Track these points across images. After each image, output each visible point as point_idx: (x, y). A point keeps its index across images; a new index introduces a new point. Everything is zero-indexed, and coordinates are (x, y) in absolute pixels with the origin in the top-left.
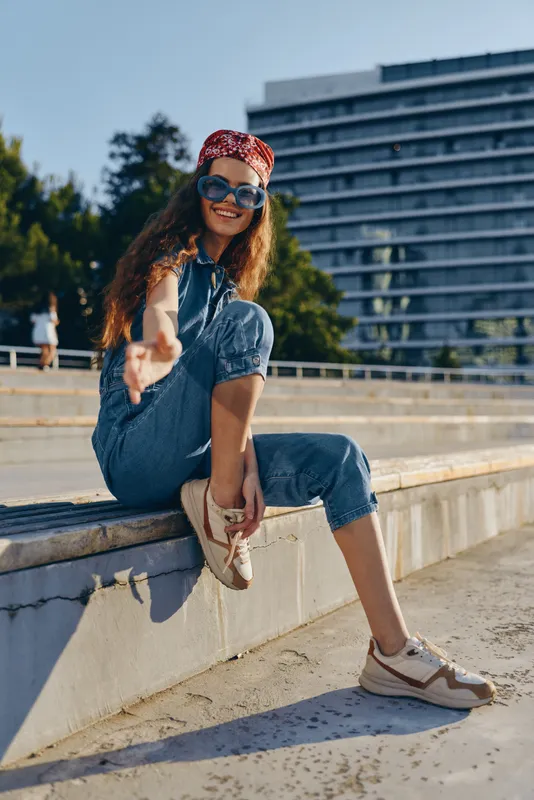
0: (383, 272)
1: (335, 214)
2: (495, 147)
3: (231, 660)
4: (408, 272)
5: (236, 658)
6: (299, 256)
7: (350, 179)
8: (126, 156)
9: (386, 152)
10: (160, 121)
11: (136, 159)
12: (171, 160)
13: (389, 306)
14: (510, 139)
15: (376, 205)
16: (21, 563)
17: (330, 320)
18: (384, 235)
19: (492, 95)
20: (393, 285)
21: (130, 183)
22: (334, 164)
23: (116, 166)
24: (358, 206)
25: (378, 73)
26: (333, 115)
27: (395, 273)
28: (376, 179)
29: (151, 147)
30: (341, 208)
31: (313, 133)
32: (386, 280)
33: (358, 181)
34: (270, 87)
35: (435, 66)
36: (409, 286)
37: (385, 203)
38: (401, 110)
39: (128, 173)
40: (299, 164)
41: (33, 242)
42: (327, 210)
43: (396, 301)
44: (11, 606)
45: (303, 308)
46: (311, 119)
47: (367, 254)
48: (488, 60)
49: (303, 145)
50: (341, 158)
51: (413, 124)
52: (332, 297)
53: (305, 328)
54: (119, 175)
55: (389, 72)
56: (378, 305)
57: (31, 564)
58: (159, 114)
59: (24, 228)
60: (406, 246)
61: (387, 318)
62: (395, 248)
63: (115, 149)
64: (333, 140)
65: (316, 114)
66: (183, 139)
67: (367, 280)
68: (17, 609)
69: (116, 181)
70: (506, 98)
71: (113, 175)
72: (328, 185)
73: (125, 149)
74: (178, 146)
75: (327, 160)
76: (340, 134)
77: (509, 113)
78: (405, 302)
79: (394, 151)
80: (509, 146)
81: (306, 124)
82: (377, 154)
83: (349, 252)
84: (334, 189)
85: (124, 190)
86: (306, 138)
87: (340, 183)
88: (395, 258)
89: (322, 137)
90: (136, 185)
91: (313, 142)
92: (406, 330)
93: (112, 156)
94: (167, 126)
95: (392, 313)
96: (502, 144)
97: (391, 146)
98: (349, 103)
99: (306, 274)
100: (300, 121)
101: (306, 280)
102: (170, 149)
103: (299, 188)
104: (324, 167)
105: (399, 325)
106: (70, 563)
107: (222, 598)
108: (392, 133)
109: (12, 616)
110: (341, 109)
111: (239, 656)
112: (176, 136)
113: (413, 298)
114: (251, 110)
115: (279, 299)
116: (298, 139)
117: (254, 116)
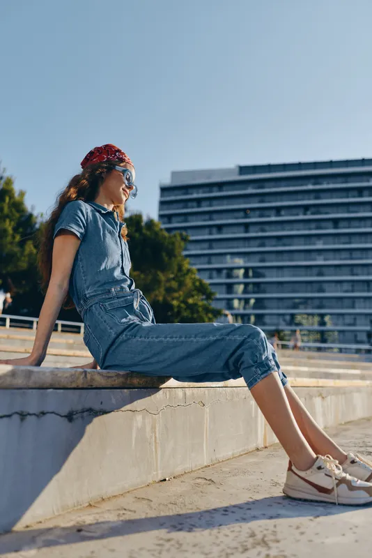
0: (239, 283)
1: (210, 248)
2: (305, 214)
3: (161, 481)
4: (255, 284)
5: (165, 480)
6: (189, 271)
7: (220, 228)
9: (242, 214)
13: (243, 302)
14: (313, 210)
15: (235, 243)
16: (31, 384)
17: (207, 310)
18: (239, 262)
19: (302, 185)
20: (245, 291)
22: (211, 219)
24: (225, 244)
25: (237, 170)
26: (211, 191)
27: (246, 284)
28: (235, 229)
30: (214, 244)
31: (199, 201)
32: (241, 287)
33: (225, 230)
34: (174, 174)
35: (269, 168)
36: (254, 292)
37: (241, 243)
38: (250, 191)
40: (190, 218)
42: (206, 245)
43: (247, 301)
44: (22, 412)
45: (191, 301)
46: (198, 193)
47: (230, 272)
48: (300, 166)
49: (193, 207)
50: (215, 216)
51: (257, 199)
52: (209, 296)
53: (192, 313)
55: (243, 170)
56: (236, 303)
57: (37, 386)
59: (22, 244)
60: (253, 268)
61: (242, 311)
62: (247, 269)
64: (210, 206)
65: (201, 191)
67: (230, 288)
68: (26, 415)
70: (310, 187)
72: (207, 231)
75: (207, 217)
76: (215, 202)
77: (312, 195)
78: (252, 301)
79: (246, 213)
80: (313, 214)
81: (195, 196)
82: (236, 214)
83: (219, 270)
84: (210, 234)
86: (195, 204)
87: (214, 230)
88: (246, 275)
89: (204, 203)
91: (199, 206)
92: (253, 319)
95: (244, 308)
96: (309, 212)
97: (244, 210)
98: (220, 185)
99: (194, 281)
100: (192, 194)
101: (194, 283)
103: (190, 232)
104: (205, 220)
105: (248, 316)
106: (62, 391)
107: (157, 435)
108: (245, 203)
109: (22, 420)
110: (215, 189)
111: (167, 479)
113: (257, 300)
114: (163, 186)
115: (176, 295)
116: (190, 204)
117: (164, 190)
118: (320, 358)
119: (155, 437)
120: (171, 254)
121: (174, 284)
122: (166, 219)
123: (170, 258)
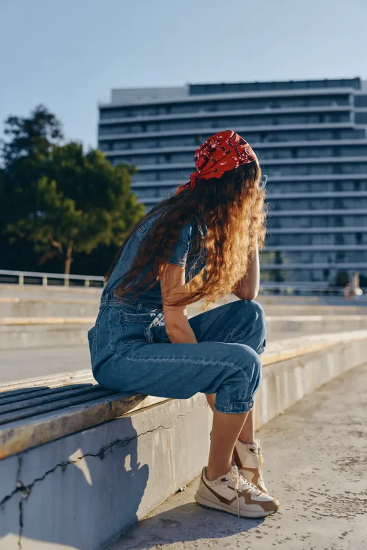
1: (158, 179)
2: (262, 141)
3: (177, 492)
5: (180, 491)
6: (138, 208)
7: (168, 156)
8: (17, 133)
9: (193, 140)
10: (41, 110)
11: (23, 135)
12: (49, 138)
14: (271, 136)
16: (67, 432)
19: (259, 108)
21: (19, 151)
22: (158, 146)
23: (9, 139)
24: (174, 175)
25: (187, 89)
26: (157, 114)
28: (185, 158)
29: (35, 128)
30: (163, 175)
31: (144, 125)
33: (174, 158)
34: (115, 92)
35: (224, 87)
38: (202, 113)
39: (17, 144)
40: (134, 144)
42: (153, 176)
44: (63, 463)
46: (143, 115)
48: (257, 86)
49: (136, 132)
50: (163, 143)
51: (210, 123)
54: (11, 145)
55: (194, 89)
57: (72, 431)
58: (41, 106)
63: (9, 127)
64: (157, 130)
65: (146, 112)
66: (58, 123)
68: (66, 465)
69: (9, 149)
70: (268, 110)
71: (6, 145)
72: (153, 159)
73: (16, 128)
74: (54, 128)
75: (153, 143)
76: (162, 127)
77: (270, 120)
79: (197, 140)
80: (271, 141)
81: (139, 118)
82: (186, 141)
84: (158, 163)
85: (14, 156)
86: (139, 128)
87: (162, 159)
89: (150, 128)
90: (24, 153)
91: (144, 130)
93: (6, 132)
94: (46, 114)
96: (266, 139)
97: (196, 136)
98: (169, 107)
100: (136, 116)
102: (48, 129)
103: (134, 161)
104: (151, 147)
106: (93, 430)
107: (172, 449)
108: (196, 128)
109: (64, 470)
110: (162, 110)
111: (182, 489)
112: (53, 121)
114: (102, 107)
116: (134, 128)
117: (104, 111)
118: (280, 303)
119: (171, 451)
120: (118, 191)
122: (106, 146)
123: (117, 197)
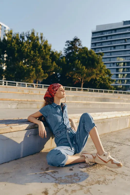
0: (121, 68)
1: (111, 55)
4: (127, 68)
6: (103, 67)
7: (114, 47)
8: (69, 45)
9: (124, 41)
10: (76, 38)
11: (70, 46)
12: (78, 46)
13: (122, 76)
15: (120, 53)
17: (109, 80)
18: (122, 60)
20: (123, 71)
21: (69, 50)
22: (111, 44)
23: (66, 47)
24: (116, 53)
26: (112, 33)
27: (124, 68)
28: (121, 47)
29: (74, 43)
31: (107, 37)
32: (122, 69)
33: (117, 48)
34: (97, 26)
36: (127, 71)
37: (123, 53)
38: (128, 31)
39: (69, 48)
40: (103, 44)
41: (54, 65)
42: (109, 54)
43: (124, 75)
46: (106, 34)
47: (118, 64)
49: (104, 39)
50: (113, 43)
52: (110, 75)
53: (104, 82)
54: (67, 49)
55: (125, 23)
56: (119, 75)
58: (76, 37)
59: (52, 63)
60: (127, 62)
61: (122, 79)
62: (124, 63)
63: (66, 44)
64: (111, 38)
65: (108, 33)
66: (80, 41)
67: (117, 70)
69: (66, 50)
71: (65, 49)
72: (110, 48)
73: (68, 44)
74: (79, 43)
78: (126, 75)
82: (121, 41)
83: (114, 63)
85: (67, 52)
86: (105, 38)
87: (112, 48)
88: (124, 65)
89: (109, 38)
90: (71, 51)
91: (107, 39)
92: (126, 81)
93: (66, 45)
94: (77, 39)
95: (123, 77)
97: (125, 39)
98: (115, 30)
99: (105, 70)
100: (104, 34)
101: (105, 71)
102: (77, 43)
105: (124, 80)
108: (125, 37)
110: (113, 31)
112: (79, 41)
113: (128, 74)
115: (99, 76)
116: (103, 38)
117: (93, 33)
121: (98, 72)
122: (94, 45)
123: (98, 64)
